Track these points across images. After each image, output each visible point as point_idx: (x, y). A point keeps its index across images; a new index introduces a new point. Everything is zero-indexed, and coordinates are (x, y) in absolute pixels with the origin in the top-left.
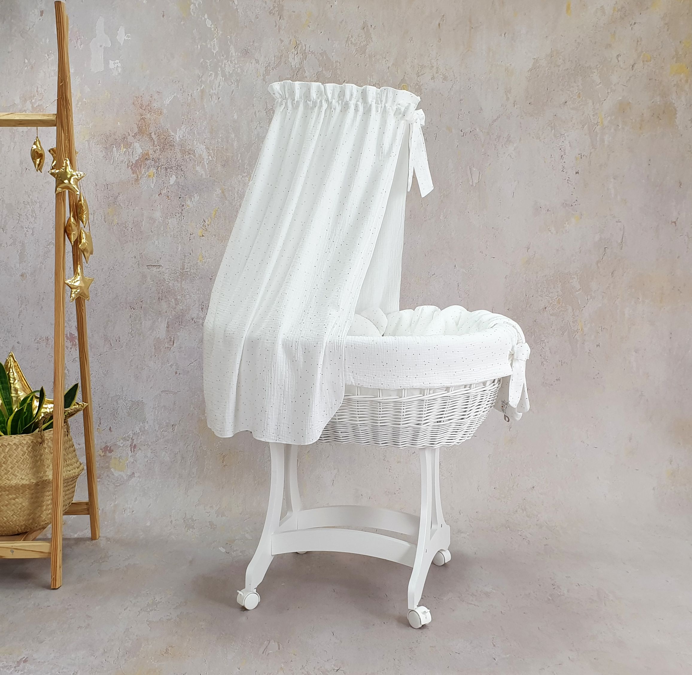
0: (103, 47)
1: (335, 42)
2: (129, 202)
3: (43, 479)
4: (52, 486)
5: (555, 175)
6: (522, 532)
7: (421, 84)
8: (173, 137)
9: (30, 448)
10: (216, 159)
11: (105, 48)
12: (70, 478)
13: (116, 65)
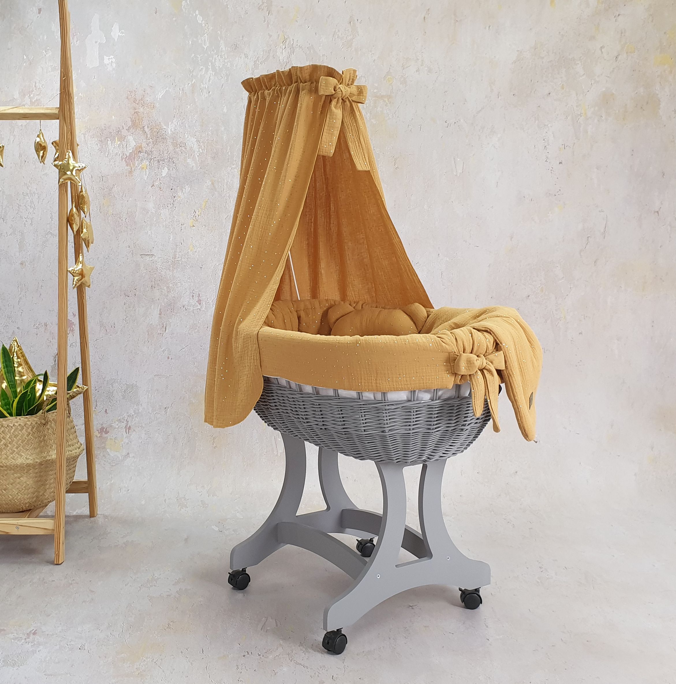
0: (98, 43)
1: (322, 36)
2: (123, 193)
3: (47, 459)
4: (55, 466)
5: (538, 165)
6: (506, 516)
7: (406, 76)
8: (165, 130)
9: (34, 429)
10: (206, 151)
11: (100, 44)
12: (72, 458)
13: (111, 60)
